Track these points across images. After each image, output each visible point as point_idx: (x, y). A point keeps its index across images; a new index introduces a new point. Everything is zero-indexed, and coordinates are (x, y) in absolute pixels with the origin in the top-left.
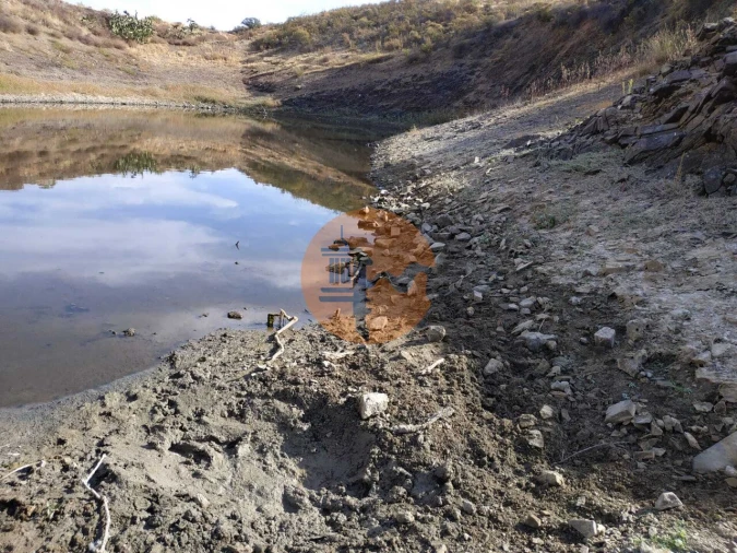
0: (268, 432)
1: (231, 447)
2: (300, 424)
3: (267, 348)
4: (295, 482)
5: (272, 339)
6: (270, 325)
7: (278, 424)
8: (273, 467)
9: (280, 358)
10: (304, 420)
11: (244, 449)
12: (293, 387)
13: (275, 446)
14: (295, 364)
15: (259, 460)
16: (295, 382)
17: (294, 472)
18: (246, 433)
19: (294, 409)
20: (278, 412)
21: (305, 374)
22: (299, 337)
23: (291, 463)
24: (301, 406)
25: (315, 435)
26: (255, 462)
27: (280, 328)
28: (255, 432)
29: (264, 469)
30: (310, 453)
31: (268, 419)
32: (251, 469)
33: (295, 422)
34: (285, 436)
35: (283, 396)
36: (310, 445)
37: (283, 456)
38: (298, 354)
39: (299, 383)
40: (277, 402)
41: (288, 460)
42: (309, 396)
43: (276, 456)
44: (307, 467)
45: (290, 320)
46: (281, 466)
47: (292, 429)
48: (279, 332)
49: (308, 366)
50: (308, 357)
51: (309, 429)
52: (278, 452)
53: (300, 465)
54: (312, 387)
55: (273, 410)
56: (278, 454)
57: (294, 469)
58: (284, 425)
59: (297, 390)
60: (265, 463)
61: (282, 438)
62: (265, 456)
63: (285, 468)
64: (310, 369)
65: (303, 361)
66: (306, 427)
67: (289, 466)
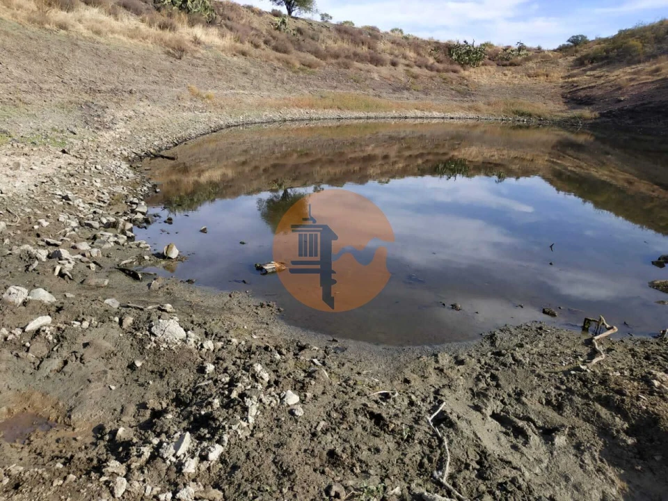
0: (586, 432)
1: (548, 434)
2: (623, 436)
3: (585, 350)
4: (614, 491)
5: (589, 342)
6: (585, 329)
7: (599, 428)
8: (591, 468)
9: (599, 363)
10: (627, 432)
11: (560, 440)
12: (618, 397)
13: (593, 448)
14: (618, 374)
15: (576, 456)
16: (620, 392)
17: (613, 481)
18: (563, 426)
19: (617, 419)
20: (598, 415)
21: (630, 387)
22: (619, 349)
23: (611, 472)
24: (625, 417)
25: (640, 452)
26: (572, 457)
27: (596, 334)
28: (573, 428)
29: (581, 467)
30: (633, 468)
31: (587, 420)
32: (567, 462)
33: (618, 432)
34: (604, 442)
35: (606, 402)
36: (634, 461)
37: (601, 460)
38: (619, 365)
39: (625, 395)
40: (598, 406)
41: (607, 467)
42: (636, 411)
43: (594, 458)
44: (629, 482)
45: (609, 329)
46: (599, 470)
47: (614, 438)
48: (596, 338)
49: (634, 380)
50: (631, 370)
51: (634, 445)
52: (597, 455)
53: (622, 477)
54: (640, 403)
55: (593, 413)
56: (597, 457)
57: (614, 478)
58: (604, 430)
59: (623, 401)
60: (583, 462)
61: (601, 443)
62: (582, 454)
63: (604, 474)
64: (636, 384)
65: (627, 373)
66: (630, 441)
67: (608, 473)
